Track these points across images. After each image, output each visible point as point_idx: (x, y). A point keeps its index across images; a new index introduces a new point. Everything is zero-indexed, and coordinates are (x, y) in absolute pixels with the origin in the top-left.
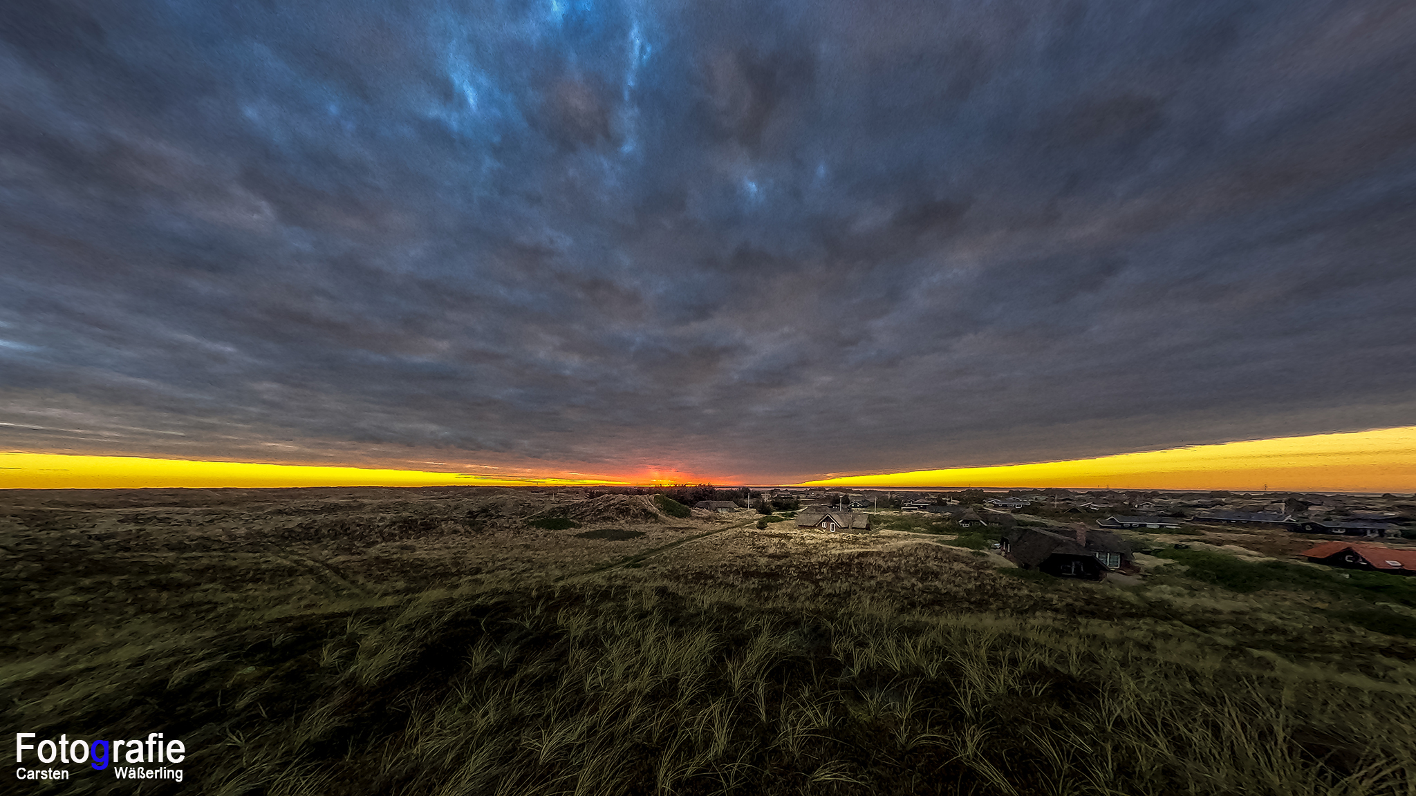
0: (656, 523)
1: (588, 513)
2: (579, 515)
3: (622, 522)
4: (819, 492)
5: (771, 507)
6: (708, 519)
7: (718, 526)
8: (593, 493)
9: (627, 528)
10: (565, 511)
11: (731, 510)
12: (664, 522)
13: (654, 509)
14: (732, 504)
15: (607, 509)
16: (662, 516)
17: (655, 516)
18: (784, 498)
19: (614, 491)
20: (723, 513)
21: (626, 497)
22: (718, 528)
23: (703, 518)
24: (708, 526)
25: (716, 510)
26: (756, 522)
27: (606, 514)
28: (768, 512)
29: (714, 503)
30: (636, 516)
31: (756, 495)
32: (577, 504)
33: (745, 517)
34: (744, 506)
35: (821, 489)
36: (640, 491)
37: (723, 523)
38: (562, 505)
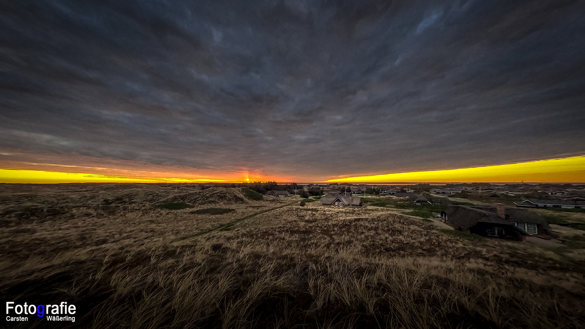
0: (242, 203)
1: (199, 199)
2: (193, 200)
3: (221, 203)
4: (334, 186)
5: (308, 194)
6: (273, 201)
7: (279, 205)
8: (203, 187)
9: (224, 207)
10: (183, 198)
11: (286, 196)
12: (247, 203)
13: (241, 195)
14: (286, 192)
15: (212, 196)
16: (246, 199)
17: (242, 200)
18: (315, 189)
19: (217, 185)
20: (282, 197)
21: (224, 189)
22: (278, 206)
23: (270, 201)
24: (273, 205)
25: (277, 196)
26: (300, 202)
27: (210, 199)
28: (306, 197)
29: (277, 192)
30: (230, 200)
31: (301, 187)
32: (192, 194)
33: (294, 199)
34: (294, 193)
35: (336, 184)
36: (234, 185)
37: (281, 203)
38: (182, 194)
